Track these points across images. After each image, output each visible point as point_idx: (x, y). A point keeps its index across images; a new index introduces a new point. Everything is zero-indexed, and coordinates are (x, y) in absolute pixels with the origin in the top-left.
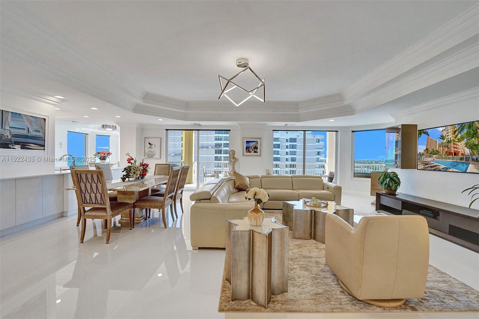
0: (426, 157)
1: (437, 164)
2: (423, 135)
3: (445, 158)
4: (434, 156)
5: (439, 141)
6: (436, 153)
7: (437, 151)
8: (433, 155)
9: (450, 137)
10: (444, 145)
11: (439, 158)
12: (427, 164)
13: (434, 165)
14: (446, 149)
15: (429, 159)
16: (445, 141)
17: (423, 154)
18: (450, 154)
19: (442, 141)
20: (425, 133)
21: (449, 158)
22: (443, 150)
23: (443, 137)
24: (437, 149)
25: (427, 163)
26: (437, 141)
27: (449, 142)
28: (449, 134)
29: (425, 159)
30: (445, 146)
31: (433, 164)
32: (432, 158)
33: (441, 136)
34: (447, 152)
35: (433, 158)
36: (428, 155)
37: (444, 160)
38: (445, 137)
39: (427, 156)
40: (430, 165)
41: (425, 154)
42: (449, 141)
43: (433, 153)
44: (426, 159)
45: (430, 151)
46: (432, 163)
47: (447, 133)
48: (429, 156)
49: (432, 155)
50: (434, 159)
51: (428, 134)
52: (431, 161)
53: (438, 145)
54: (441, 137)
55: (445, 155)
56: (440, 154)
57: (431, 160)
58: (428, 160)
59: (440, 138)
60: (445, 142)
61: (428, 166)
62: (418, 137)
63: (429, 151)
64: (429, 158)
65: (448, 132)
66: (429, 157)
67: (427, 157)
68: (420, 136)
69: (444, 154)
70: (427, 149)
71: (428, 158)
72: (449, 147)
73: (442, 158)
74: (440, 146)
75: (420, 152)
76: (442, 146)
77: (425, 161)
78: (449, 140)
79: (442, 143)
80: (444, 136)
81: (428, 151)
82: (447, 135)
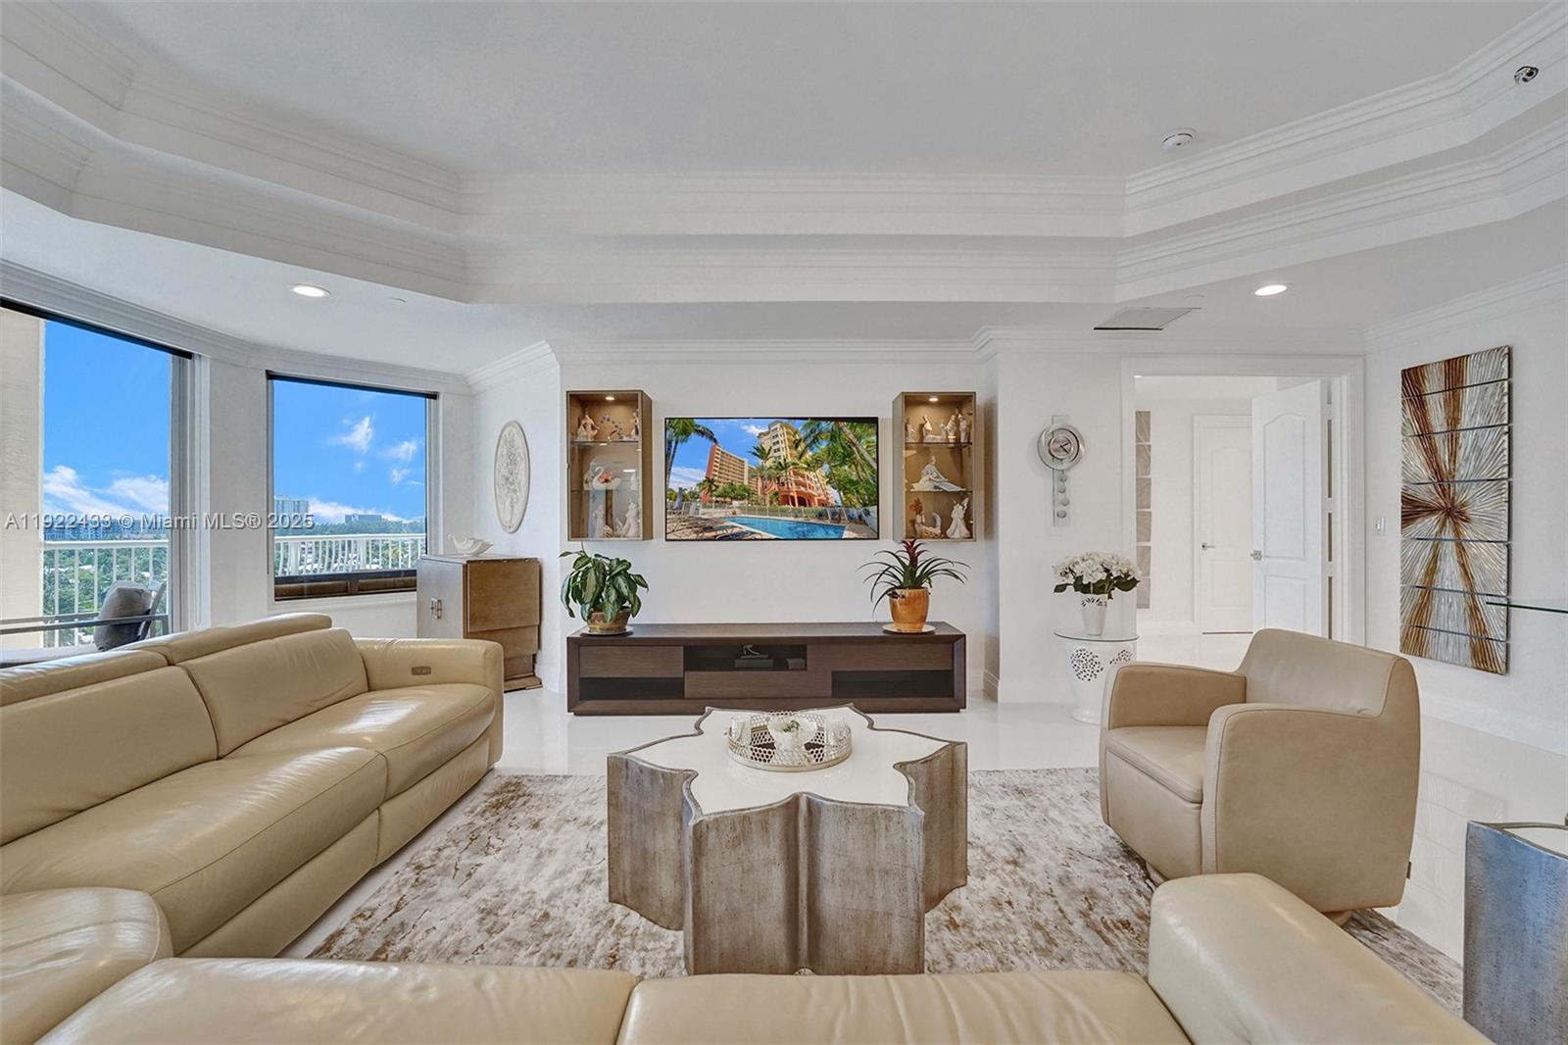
0: (705, 506)
1: (745, 528)
2: (693, 435)
3: (773, 512)
4: (736, 503)
5: (750, 463)
6: (744, 494)
7: (745, 490)
8: (732, 499)
9: (783, 453)
10: (766, 473)
11: (751, 511)
12: (711, 529)
13: (735, 530)
14: (775, 487)
15: (717, 513)
16: (769, 463)
17: (694, 496)
18: (787, 499)
19: (761, 461)
20: (702, 433)
21: (784, 513)
22: (764, 487)
23: (761, 453)
24: (746, 483)
25: (707, 525)
26: (745, 459)
27: (781, 467)
28: (781, 446)
29: (701, 510)
30: (770, 478)
31: (733, 527)
32: (729, 508)
33: (758, 449)
34: (776, 494)
35: (731, 511)
36: (714, 498)
37: (768, 517)
38: (769, 453)
39: (711, 502)
40: (719, 533)
41: (701, 494)
42: (780, 463)
43: (733, 495)
44: (706, 510)
45: (721, 488)
46: (726, 524)
47: (774, 444)
48: (717, 502)
49: (728, 500)
50: (734, 514)
51: (715, 437)
52: (725, 518)
53: (749, 472)
54: (756, 451)
55: (771, 502)
56: (754, 497)
57: (723, 515)
58: (715, 516)
59: (755, 454)
60: (771, 467)
61: (714, 534)
62: (677, 443)
63: (717, 487)
64: (719, 510)
65: (778, 442)
66: (716, 507)
67: (708, 504)
68: (683, 441)
69: (768, 499)
70: (710, 481)
71: (712, 510)
72: (782, 479)
73: (762, 511)
74: (753, 477)
75: (680, 489)
76: (762, 477)
77: (703, 517)
78: (782, 461)
79: (762, 469)
80: (767, 451)
81: (714, 488)
82: (774, 448)
